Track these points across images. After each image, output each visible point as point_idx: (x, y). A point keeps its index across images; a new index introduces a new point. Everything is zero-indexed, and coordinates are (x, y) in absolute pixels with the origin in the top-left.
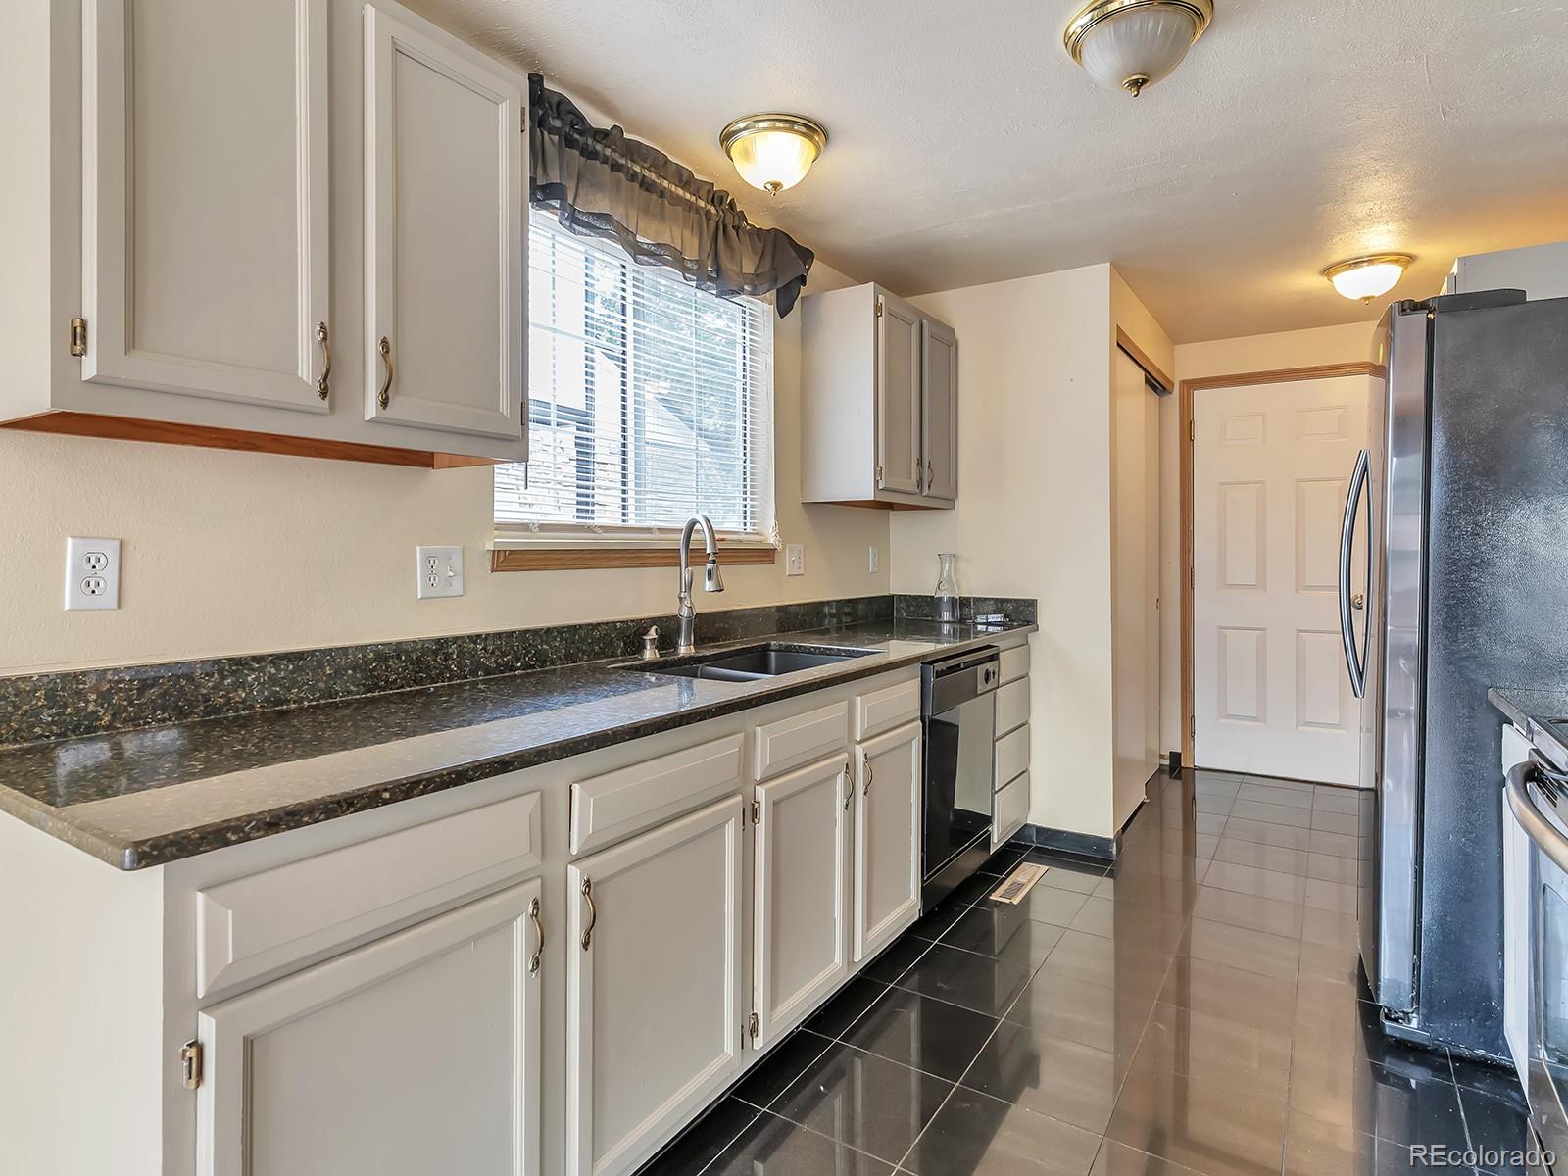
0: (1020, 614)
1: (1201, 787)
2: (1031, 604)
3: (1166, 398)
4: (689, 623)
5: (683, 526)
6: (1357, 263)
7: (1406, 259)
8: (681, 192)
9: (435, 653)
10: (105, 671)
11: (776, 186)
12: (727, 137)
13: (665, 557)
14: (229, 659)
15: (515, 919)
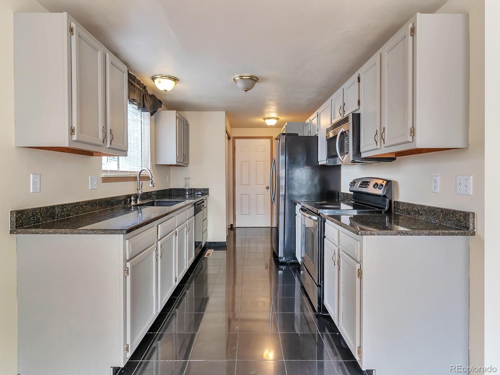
0: (205, 192)
1: (237, 231)
2: (207, 190)
3: (230, 140)
4: (141, 195)
5: (139, 171)
6: (270, 118)
7: (277, 119)
8: (138, 86)
9: (95, 203)
10: (41, 208)
11: (166, 91)
12: (153, 79)
13: (135, 179)
14: (61, 205)
15: (153, 251)
